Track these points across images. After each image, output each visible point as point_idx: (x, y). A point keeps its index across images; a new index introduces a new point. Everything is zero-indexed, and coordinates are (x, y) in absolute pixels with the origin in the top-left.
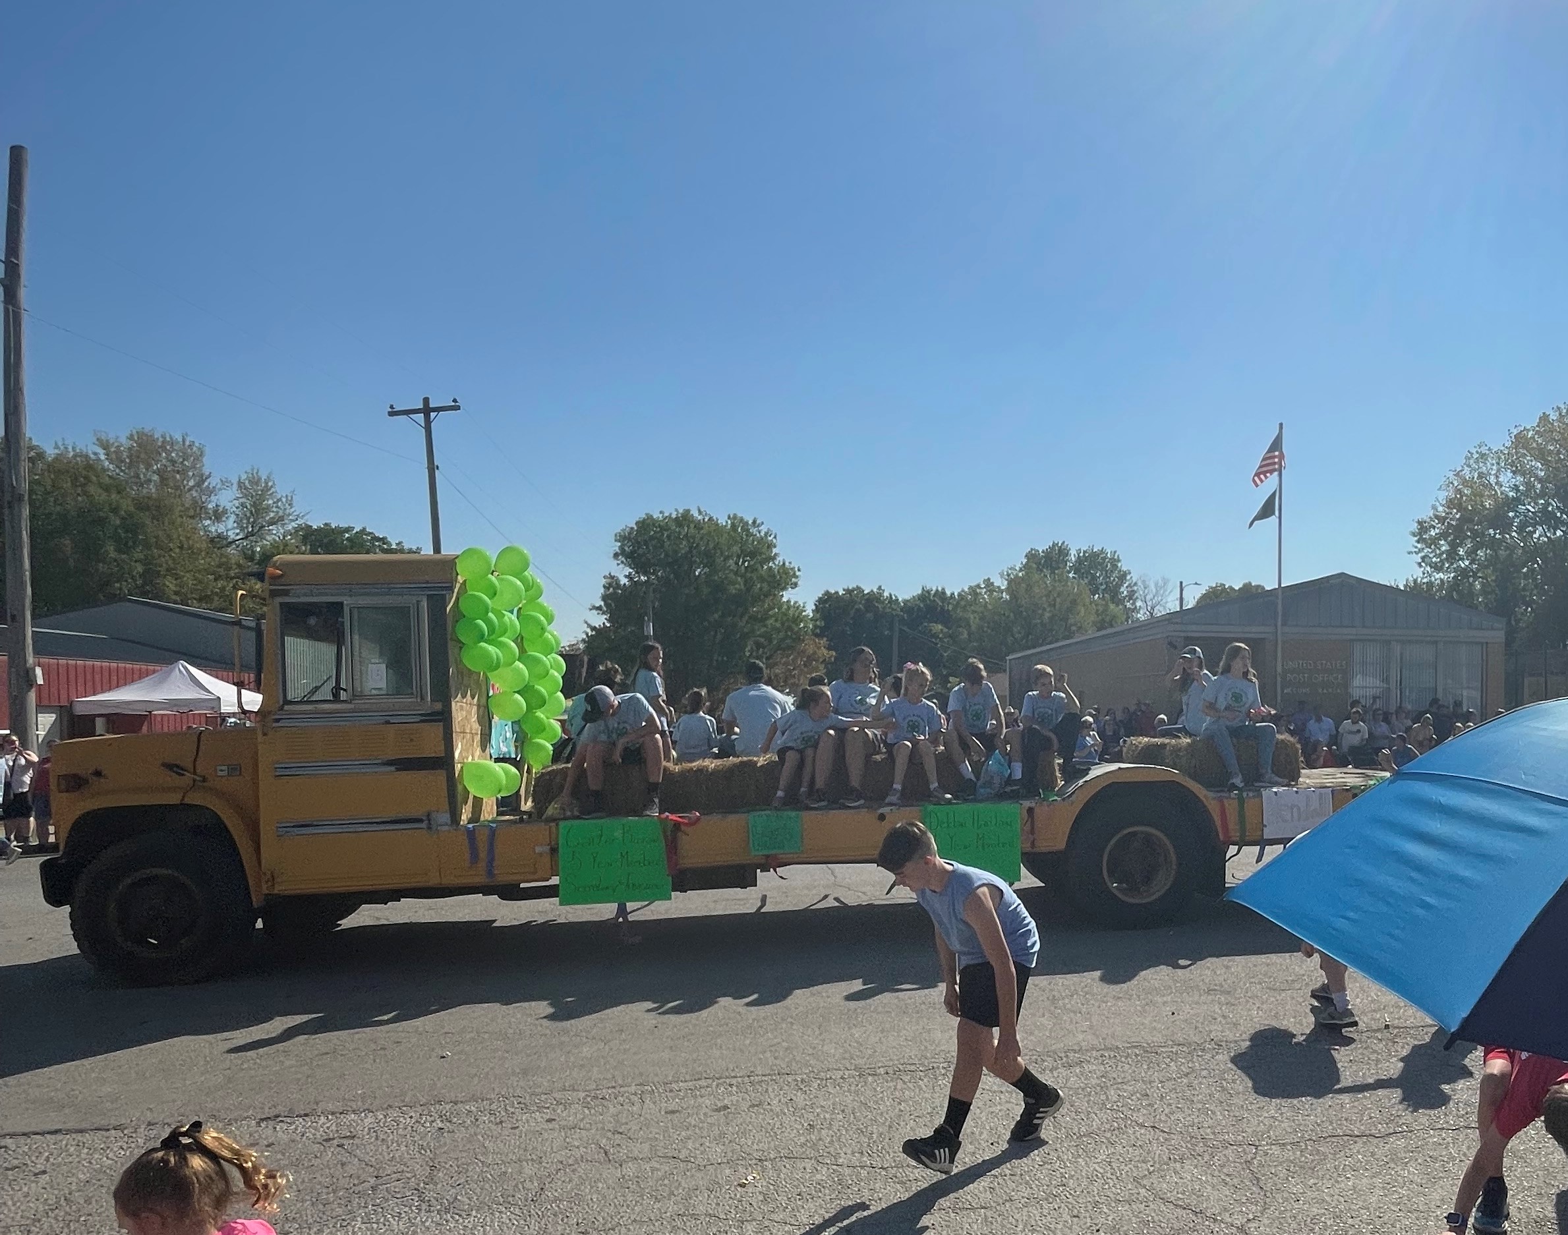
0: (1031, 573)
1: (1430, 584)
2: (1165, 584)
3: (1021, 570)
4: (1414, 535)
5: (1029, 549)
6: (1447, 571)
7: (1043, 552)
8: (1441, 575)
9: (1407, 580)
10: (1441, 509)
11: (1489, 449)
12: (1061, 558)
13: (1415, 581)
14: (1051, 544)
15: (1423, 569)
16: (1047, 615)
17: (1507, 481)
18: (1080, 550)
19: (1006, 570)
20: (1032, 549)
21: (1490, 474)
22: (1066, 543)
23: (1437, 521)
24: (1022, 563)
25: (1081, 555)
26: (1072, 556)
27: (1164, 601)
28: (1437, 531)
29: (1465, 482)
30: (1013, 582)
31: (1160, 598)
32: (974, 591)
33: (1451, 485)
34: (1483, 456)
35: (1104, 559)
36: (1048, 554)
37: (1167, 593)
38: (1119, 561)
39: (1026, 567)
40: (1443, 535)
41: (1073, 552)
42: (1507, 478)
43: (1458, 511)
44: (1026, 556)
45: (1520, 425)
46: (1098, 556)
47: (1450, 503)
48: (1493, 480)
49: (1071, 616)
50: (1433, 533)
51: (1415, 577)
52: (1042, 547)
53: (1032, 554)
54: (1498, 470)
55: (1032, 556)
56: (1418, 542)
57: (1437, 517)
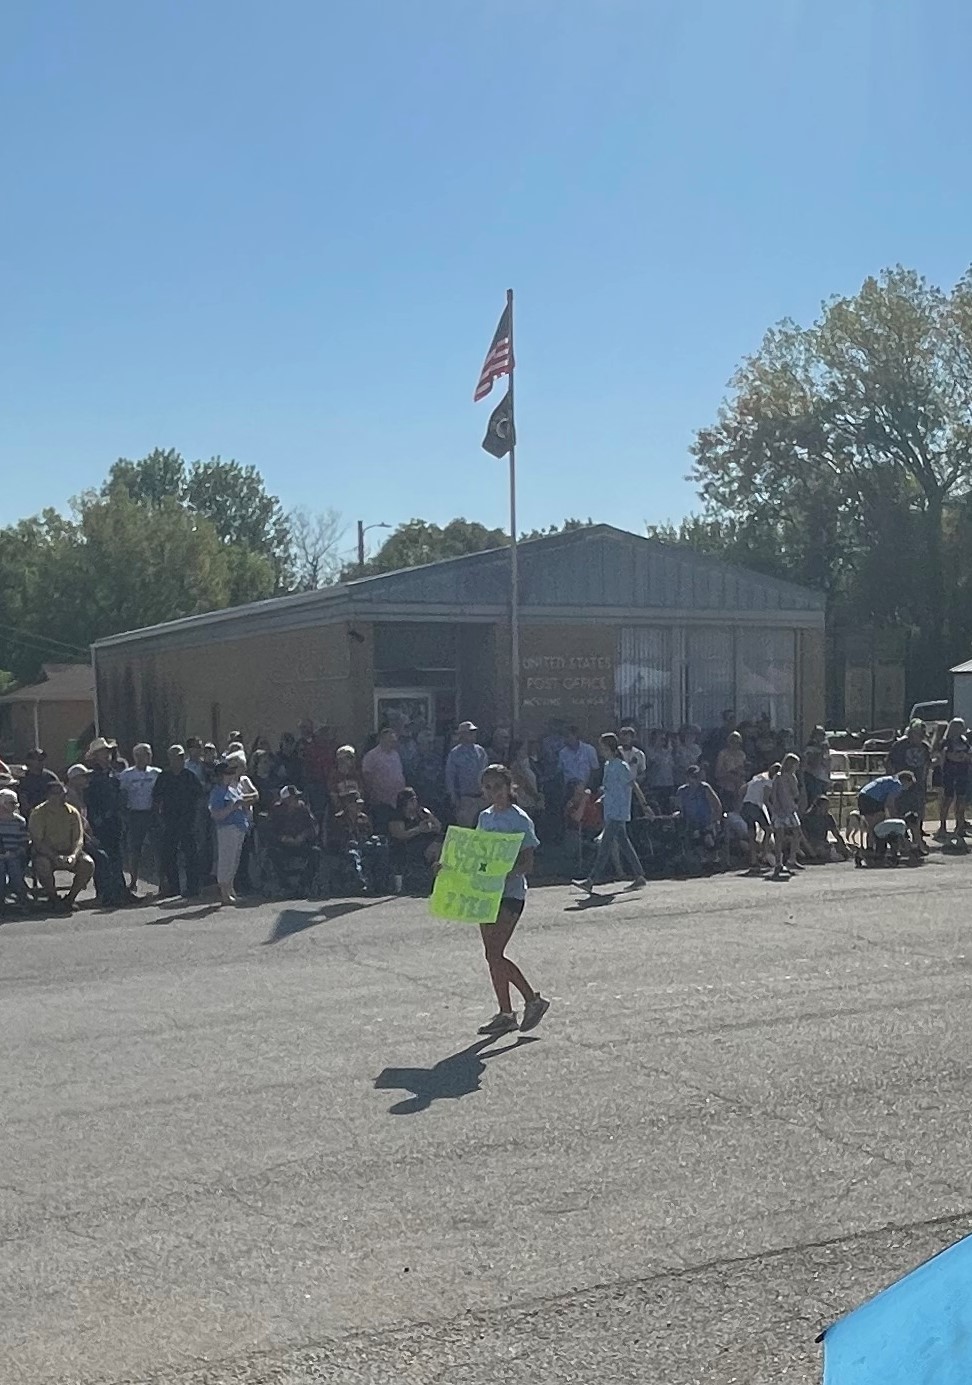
0: (122, 501)
1: (716, 525)
2: (333, 521)
3: (104, 494)
4: (693, 451)
5: (117, 461)
6: (738, 508)
7: (139, 465)
8: (730, 513)
9: (685, 520)
10: (730, 414)
11: (798, 328)
12: (169, 476)
13: (696, 522)
14: (152, 452)
15: (706, 503)
16: (151, 570)
17: (820, 379)
18: (198, 462)
19: (79, 495)
20: (121, 460)
21: (797, 366)
22: (176, 452)
23: (725, 434)
24: (105, 482)
25: (201, 471)
26: (187, 472)
27: (333, 547)
28: (726, 448)
29: (763, 375)
30: (93, 517)
31: (326, 543)
32: (28, 528)
33: (744, 381)
34: (788, 338)
35: (236, 477)
36: (147, 468)
37: (337, 534)
38: (260, 482)
39: (110, 490)
40: (734, 455)
41: (187, 466)
42: (819, 371)
43: (755, 420)
44: (112, 471)
45: (839, 295)
46: (227, 472)
47: (744, 408)
48: (800, 374)
49: (188, 572)
50: (720, 450)
51: (695, 517)
52: (137, 456)
53: (121, 469)
54: (807, 361)
55: (120, 472)
56: (700, 462)
57: (726, 427)
